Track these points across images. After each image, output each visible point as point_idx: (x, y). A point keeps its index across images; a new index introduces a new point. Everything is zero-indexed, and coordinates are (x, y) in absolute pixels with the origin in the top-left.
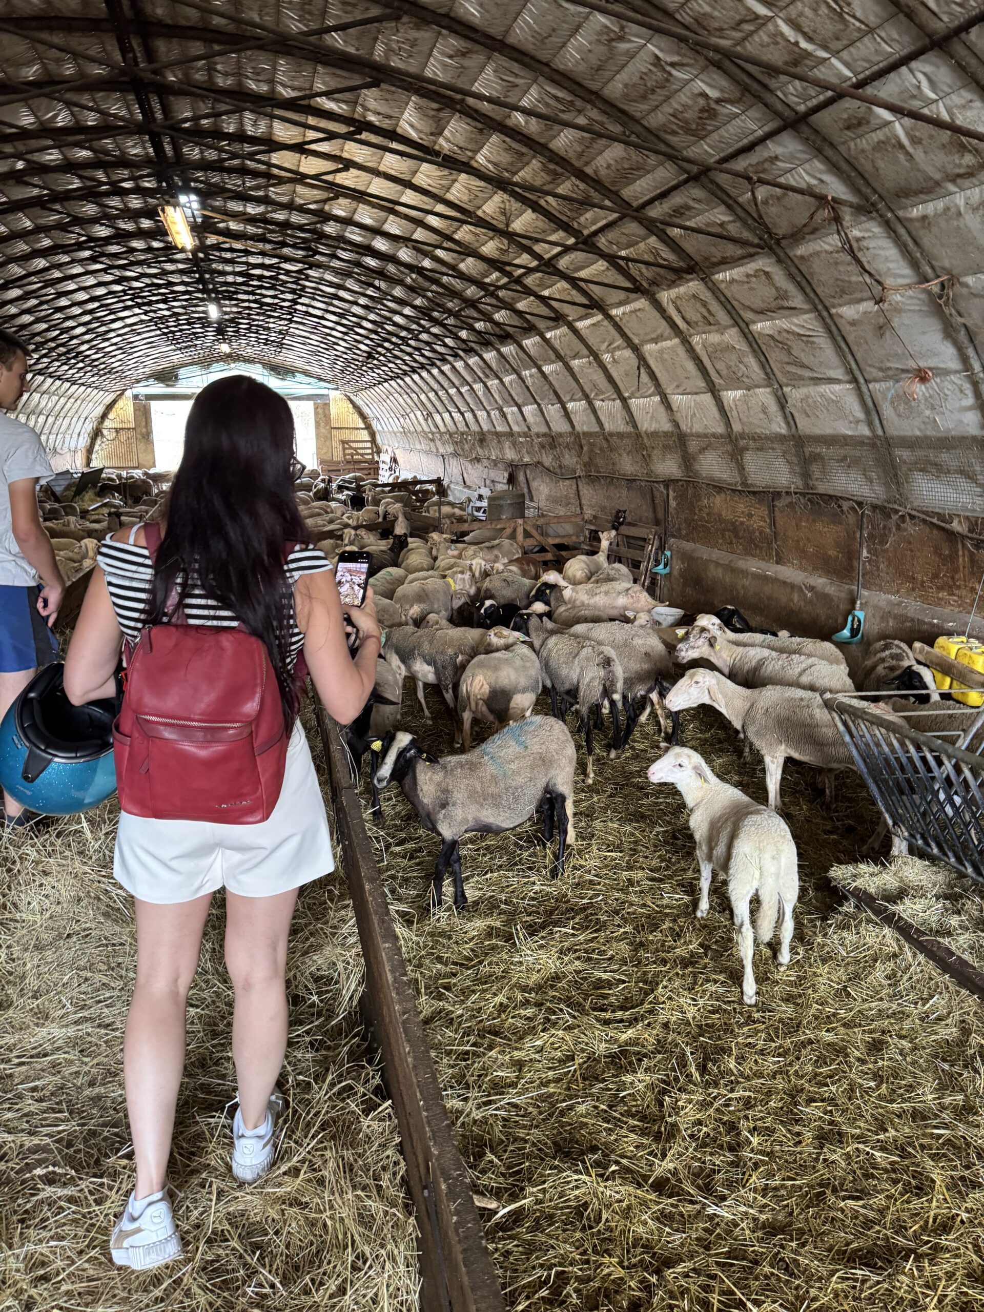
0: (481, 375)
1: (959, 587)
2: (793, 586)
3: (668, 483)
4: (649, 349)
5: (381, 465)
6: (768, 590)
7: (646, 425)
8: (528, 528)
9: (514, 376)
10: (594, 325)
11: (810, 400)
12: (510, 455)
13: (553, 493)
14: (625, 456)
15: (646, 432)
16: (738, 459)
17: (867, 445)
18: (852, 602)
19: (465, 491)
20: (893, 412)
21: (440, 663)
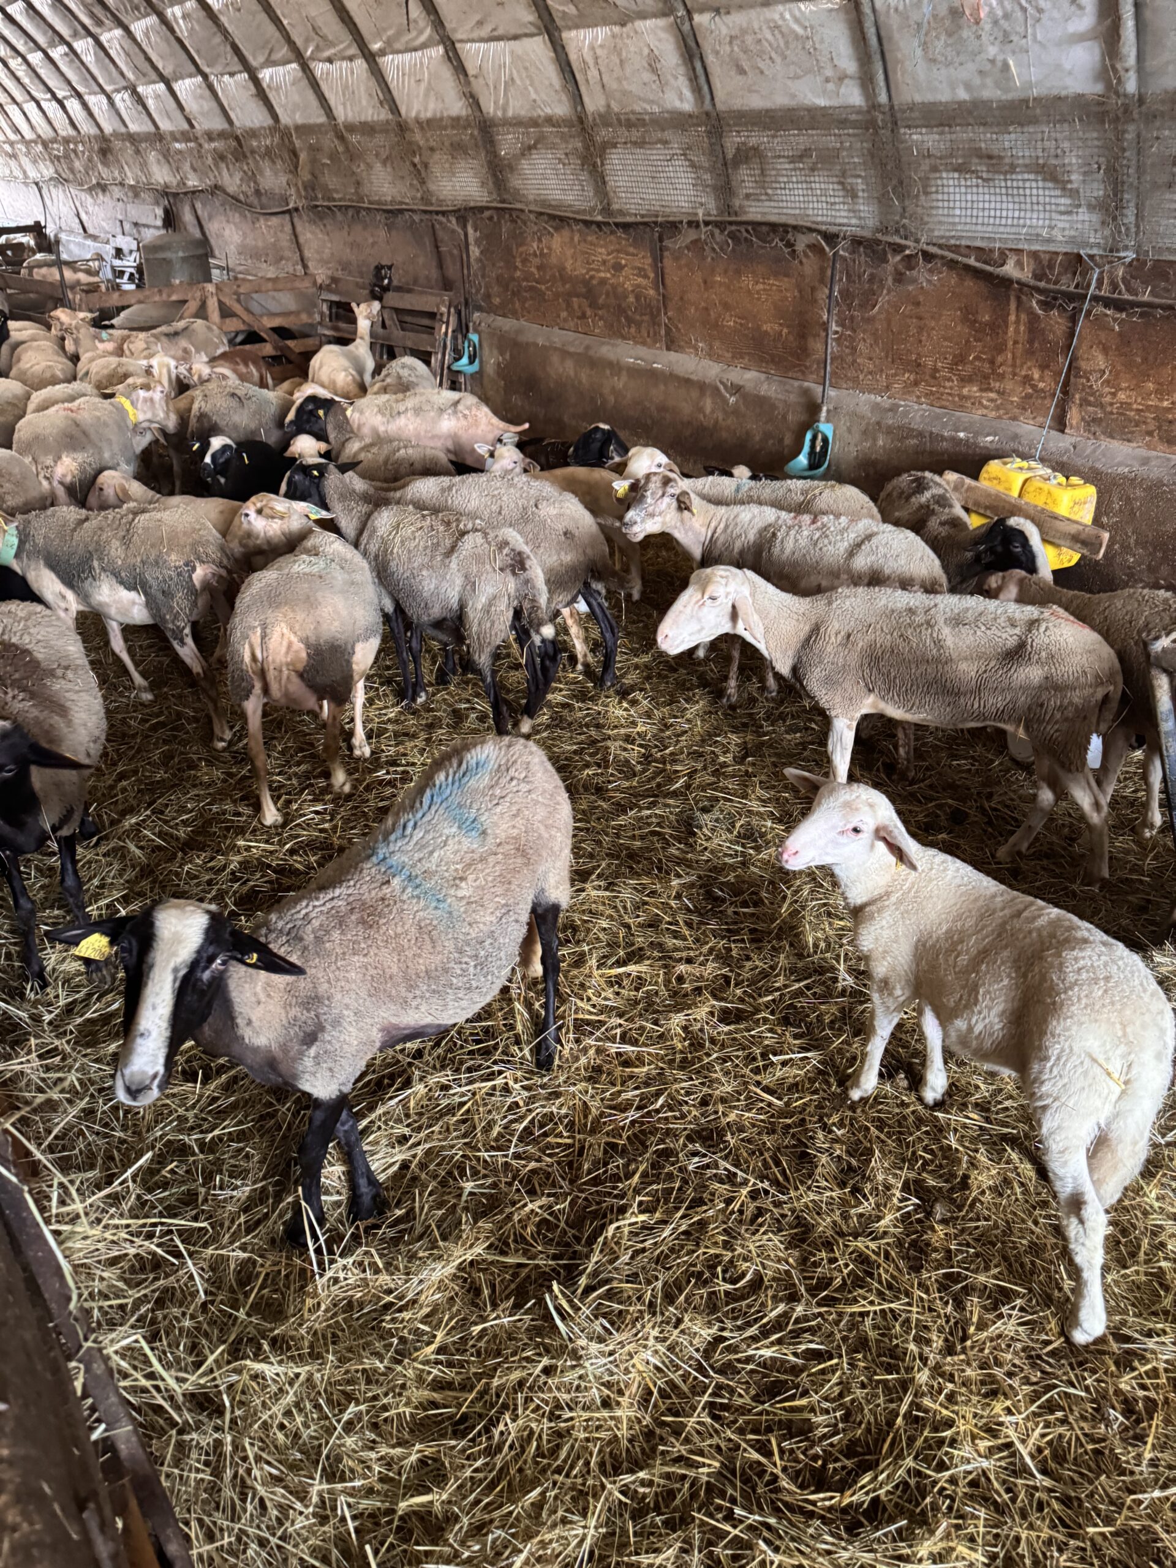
0: (87, 21)
1: (1001, 377)
2: (702, 387)
3: (464, 213)
6: (657, 393)
7: (414, 105)
8: (227, 301)
9: (153, 20)
11: (749, 39)
12: (161, 175)
13: (250, 241)
14: (378, 166)
15: (417, 121)
16: (594, 165)
17: (855, 125)
18: (813, 409)
19: (89, 242)
20: (919, 52)
21: (154, 584)
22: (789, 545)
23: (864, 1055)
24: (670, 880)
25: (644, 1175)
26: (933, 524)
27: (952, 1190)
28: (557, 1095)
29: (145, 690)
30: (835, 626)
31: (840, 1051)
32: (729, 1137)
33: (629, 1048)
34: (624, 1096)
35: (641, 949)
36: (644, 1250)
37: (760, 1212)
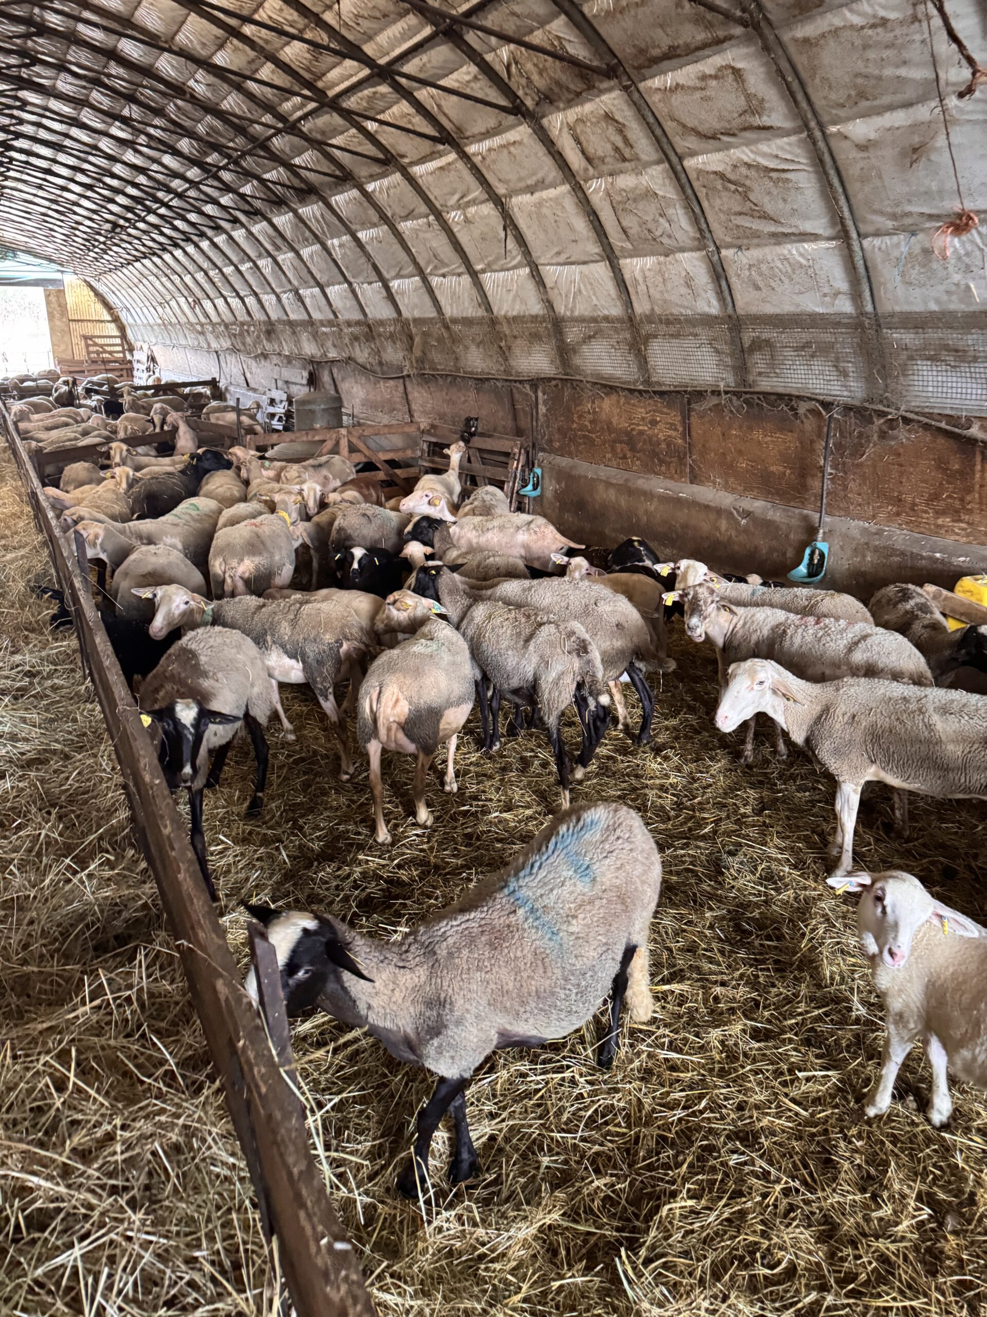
0: (269, 247)
1: (970, 512)
2: (719, 511)
3: (535, 382)
4: (520, 204)
5: (136, 365)
6: (682, 516)
7: (504, 306)
8: (354, 441)
9: (317, 247)
10: (441, 168)
11: (764, 267)
12: (309, 348)
13: (371, 397)
14: (473, 348)
15: (505, 317)
16: (639, 350)
17: (846, 326)
18: (811, 532)
19: (250, 393)
20: (898, 278)
21: (311, 655)
22: (797, 640)
23: (879, 1079)
24: (703, 913)
25: (691, 1166)
26: (917, 627)
27: (961, 1205)
28: (617, 1090)
29: (291, 732)
30: (842, 709)
31: (856, 1072)
32: (763, 1140)
33: (675, 1055)
34: (673, 1096)
35: (682, 970)
36: (692, 1232)
37: (792, 1208)
